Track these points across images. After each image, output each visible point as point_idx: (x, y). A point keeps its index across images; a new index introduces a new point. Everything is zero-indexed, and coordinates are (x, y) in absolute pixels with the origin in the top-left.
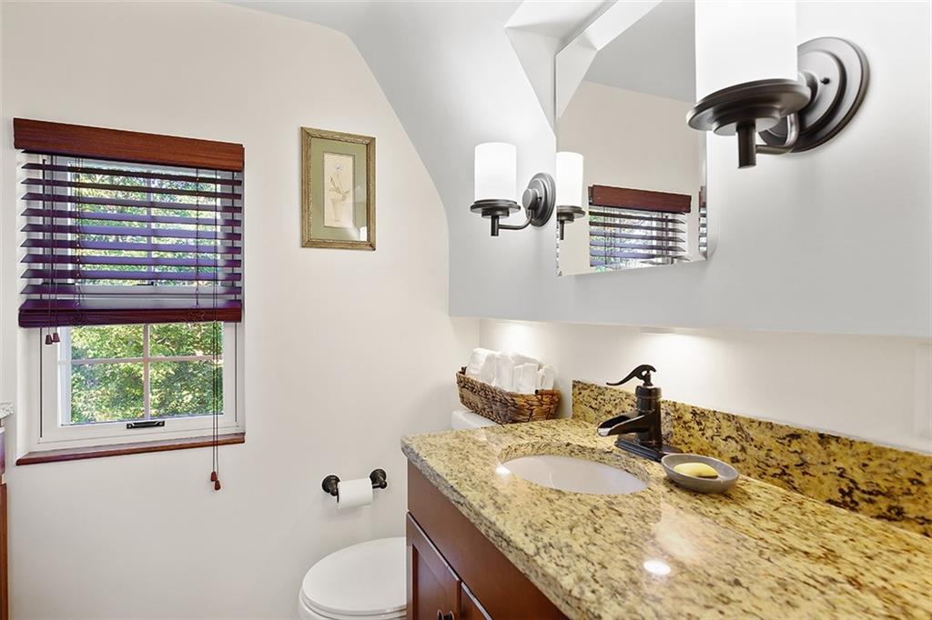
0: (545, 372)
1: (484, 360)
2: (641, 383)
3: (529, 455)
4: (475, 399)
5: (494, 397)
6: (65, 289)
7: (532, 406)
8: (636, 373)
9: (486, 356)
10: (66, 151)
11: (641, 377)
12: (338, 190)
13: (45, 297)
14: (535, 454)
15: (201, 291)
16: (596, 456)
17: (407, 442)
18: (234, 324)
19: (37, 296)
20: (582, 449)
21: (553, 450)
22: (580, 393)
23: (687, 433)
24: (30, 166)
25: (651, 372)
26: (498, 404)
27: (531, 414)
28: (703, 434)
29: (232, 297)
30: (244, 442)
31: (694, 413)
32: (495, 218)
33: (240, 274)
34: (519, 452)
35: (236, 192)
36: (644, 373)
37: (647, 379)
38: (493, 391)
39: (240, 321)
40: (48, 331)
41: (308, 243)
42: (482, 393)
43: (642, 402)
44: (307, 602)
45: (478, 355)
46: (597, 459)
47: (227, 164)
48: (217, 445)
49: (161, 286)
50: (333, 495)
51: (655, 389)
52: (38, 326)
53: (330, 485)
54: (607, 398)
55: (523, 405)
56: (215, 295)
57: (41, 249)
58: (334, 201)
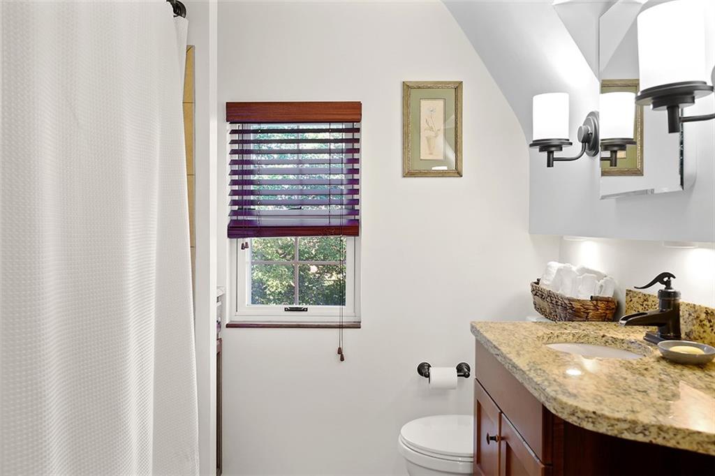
0: (605, 282)
1: (555, 272)
2: (663, 287)
3: (570, 342)
4: (545, 304)
5: (557, 302)
6: (249, 213)
7: (587, 309)
8: (659, 279)
9: (556, 269)
10: (253, 121)
11: (663, 283)
12: (431, 129)
13: (240, 218)
14: (575, 342)
15: (332, 213)
16: (625, 346)
17: (473, 324)
18: (353, 237)
19: (235, 218)
20: (615, 340)
21: (591, 340)
22: (631, 300)
23: (703, 330)
24: (233, 132)
25: (671, 278)
26: (560, 307)
27: (587, 317)
28: (712, 330)
29: (352, 217)
30: (360, 328)
31: (707, 313)
32: (550, 153)
33: (358, 200)
34: (561, 339)
35: (355, 137)
36: (665, 279)
37: (668, 284)
38: (556, 296)
39: (358, 235)
40: (241, 241)
41: (408, 174)
42: (549, 299)
43: (662, 302)
44: (404, 442)
45: (551, 267)
46: (626, 348)
47: (350, 117)
48: (342, 328)
49: (308, 209)
50: (426, 377)
51: (675, 293)
52: (235, 237)
53: (423, 370)
54: (649, 303)
55: (580, 309)
56: (341, 216)
57: (237, 186)
58: (428, 139)
